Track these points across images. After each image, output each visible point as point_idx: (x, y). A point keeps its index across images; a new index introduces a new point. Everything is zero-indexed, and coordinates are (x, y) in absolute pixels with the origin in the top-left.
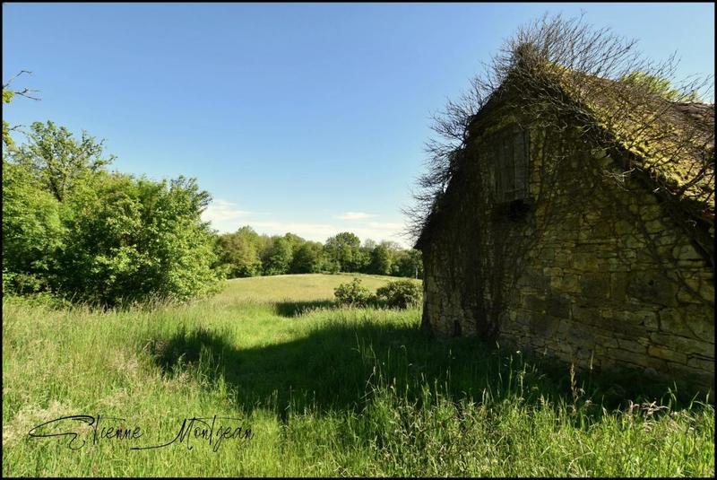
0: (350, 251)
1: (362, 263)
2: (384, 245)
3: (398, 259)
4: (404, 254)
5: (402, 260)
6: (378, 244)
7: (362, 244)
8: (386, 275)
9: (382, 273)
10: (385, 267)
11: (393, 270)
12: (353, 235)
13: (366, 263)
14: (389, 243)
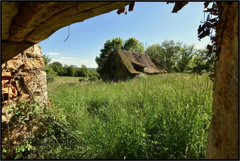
0: (59, 68)
1: (64, 72)
2: (72, 66)
3: (77, 71)
4: (78, 69)
5: (78, 71)
6: (69, 66)
7: (63, 66)
8: (73, 76)
9: (71, 76)
10: (72, 74)
11: (75, 74)
12: (59, 63)
13: (65, 73)
14: (73, 66)
